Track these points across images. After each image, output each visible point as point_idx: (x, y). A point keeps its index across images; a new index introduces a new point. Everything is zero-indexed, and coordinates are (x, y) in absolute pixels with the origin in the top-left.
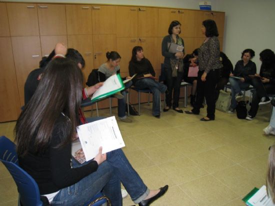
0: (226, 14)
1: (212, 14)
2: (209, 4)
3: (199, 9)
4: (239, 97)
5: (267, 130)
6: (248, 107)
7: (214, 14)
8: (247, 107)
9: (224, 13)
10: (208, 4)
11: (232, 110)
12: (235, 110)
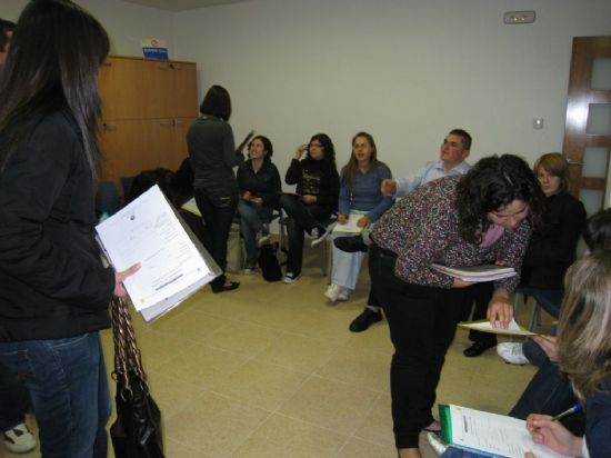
0: (198, 66)
1: (172, 66)
2: (161, 44)
3: (142, 55)
4: (265, 238)
5: (331, 292)
6: (281, 257)
7: (176, 67)
8: (278, 256)
9: (194, 64)
10: (160, 46)
11: (250, 266)
12: (257, 266)
